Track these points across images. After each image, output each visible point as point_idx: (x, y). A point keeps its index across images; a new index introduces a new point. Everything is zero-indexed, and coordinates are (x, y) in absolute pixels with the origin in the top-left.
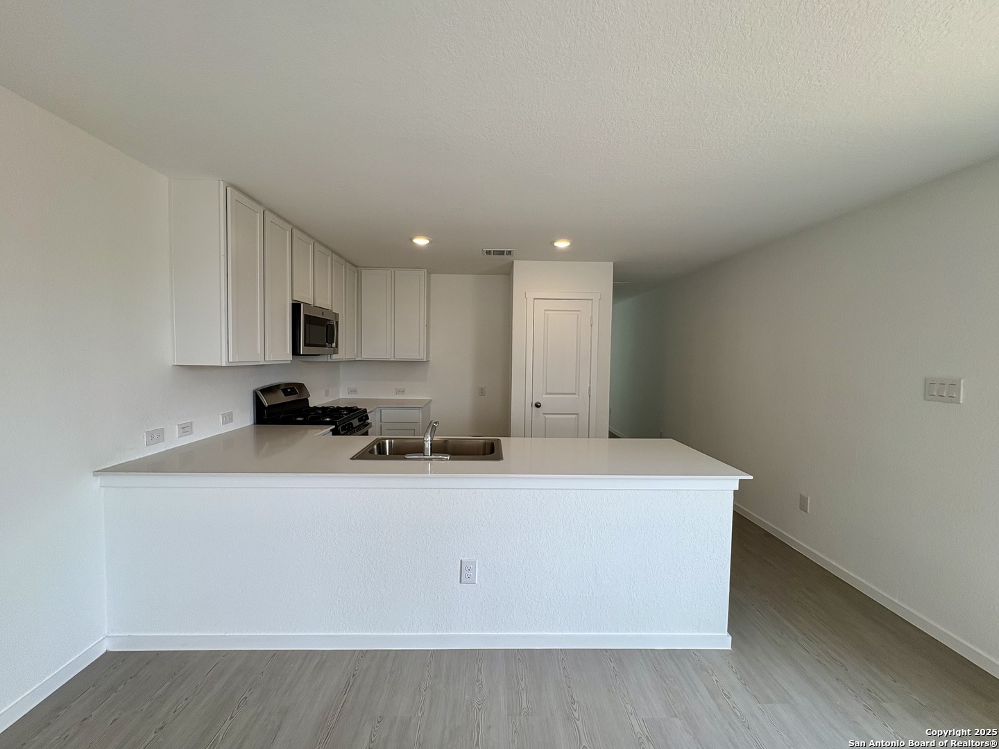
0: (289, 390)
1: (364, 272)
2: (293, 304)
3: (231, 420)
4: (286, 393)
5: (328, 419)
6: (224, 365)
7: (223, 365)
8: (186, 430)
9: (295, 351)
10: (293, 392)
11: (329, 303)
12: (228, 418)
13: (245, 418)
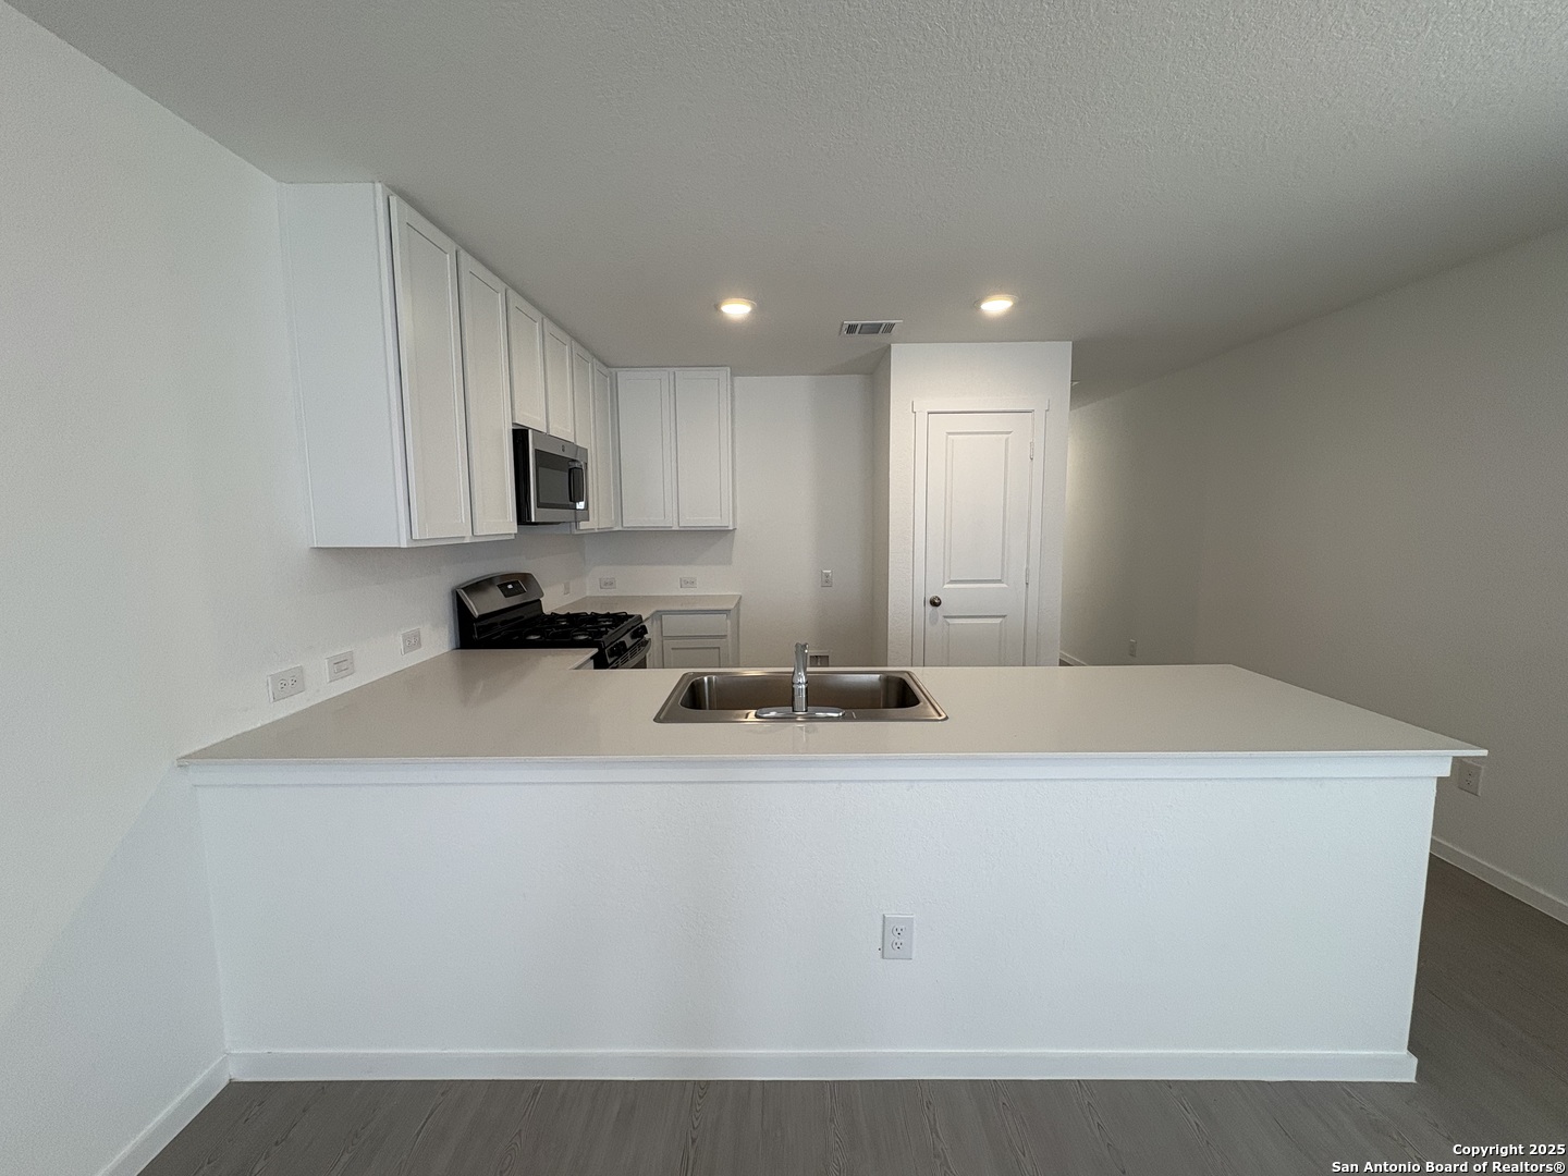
0: (510, 586)
1: (623, 375)
2: (514, 430)
3: (418, 644)
4: (507, 594)
5: (582, 637)
6: (404, 545)
7: (402, 546)
8: (344, 666)
9: (523, 517)
10: (517, 591)
11: (570, 430)
12: (414, 642)
13: (439, 638)
